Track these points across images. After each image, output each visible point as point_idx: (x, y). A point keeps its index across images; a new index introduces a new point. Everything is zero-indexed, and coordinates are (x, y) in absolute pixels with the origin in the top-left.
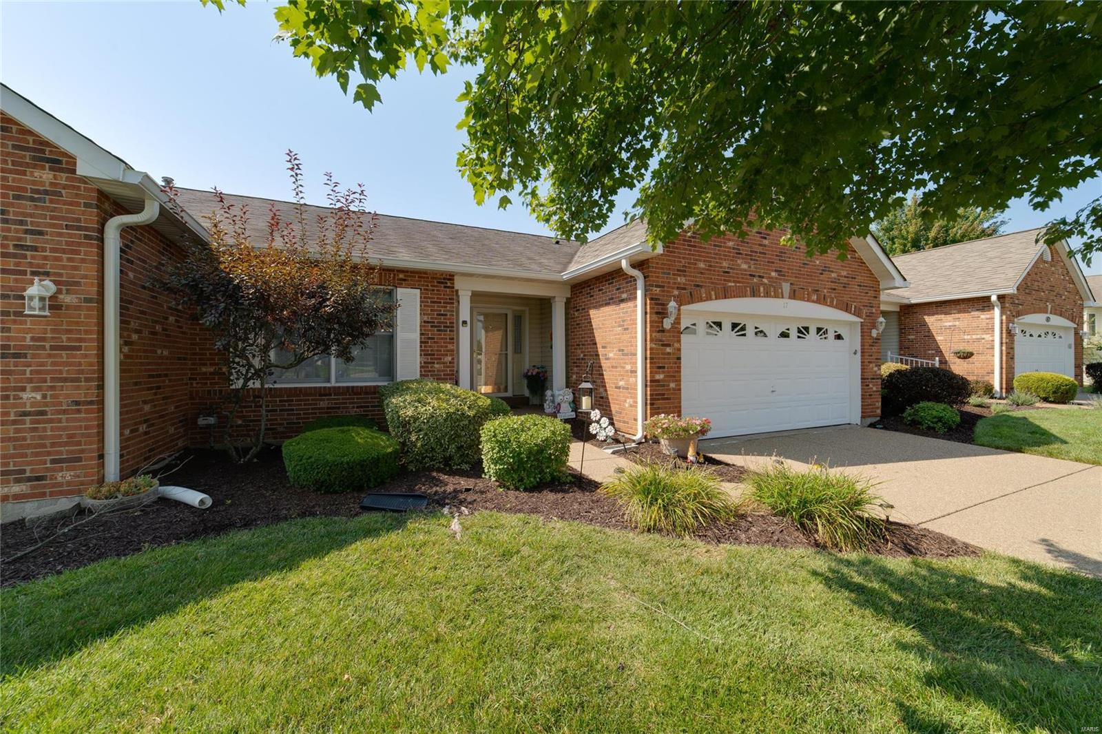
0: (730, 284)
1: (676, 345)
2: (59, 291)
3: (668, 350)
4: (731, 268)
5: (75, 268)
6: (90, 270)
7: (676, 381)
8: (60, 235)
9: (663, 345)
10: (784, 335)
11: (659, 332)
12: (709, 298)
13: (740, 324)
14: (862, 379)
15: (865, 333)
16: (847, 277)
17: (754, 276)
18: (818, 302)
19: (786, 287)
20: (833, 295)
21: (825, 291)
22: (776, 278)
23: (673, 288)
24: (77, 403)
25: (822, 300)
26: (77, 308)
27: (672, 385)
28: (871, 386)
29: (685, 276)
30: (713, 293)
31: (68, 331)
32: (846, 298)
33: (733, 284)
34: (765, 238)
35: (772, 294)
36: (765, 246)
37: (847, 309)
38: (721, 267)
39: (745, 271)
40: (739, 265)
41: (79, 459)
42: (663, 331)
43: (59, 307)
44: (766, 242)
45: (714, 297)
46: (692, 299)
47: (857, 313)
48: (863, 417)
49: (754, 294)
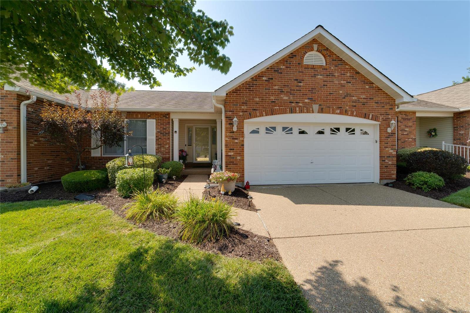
0: (276, 108)
1: (241, 139)
2: (7, 125)
3: (236, 141)
4: (277, 100)
5: (11, 118)
6: (15, 119)
7: (241, 156)
8: (8, 108)
9: (233, 139)
10: (321, 133)
11: (231, 132)
12: (261, 115)
13: (288, 128)
14: (380, 157)
15: (383, 130)
16: (366, 99)
17: (293, 102)
18: (341, 113)
19: (316, 107)
20: (353, 110)
21: (347, 107)
22: (308, 103)
23: (239, 112)
24: (12, 159)
25: (346, 113)
26: (12, 130)
27: (239, 158)
28: (386, 161)
29: (247, 105)
30: (264, 113)
31: (10, 137)
32: (365, 111)
33: (278, 108)
34: (301, 82)
35: (305, 111)
36: (300, 86)
37: (366, 116)
38: (270, 100)
39: (287, 100)
40: (282, 98)
41: (12, 176)
42: (233, 132)
43: (7, 130)
44: (301, 84)
45: (264, 114)
46: (250, 116)
47: (375, 118)
48: (381, 179)
49: (292, 111)
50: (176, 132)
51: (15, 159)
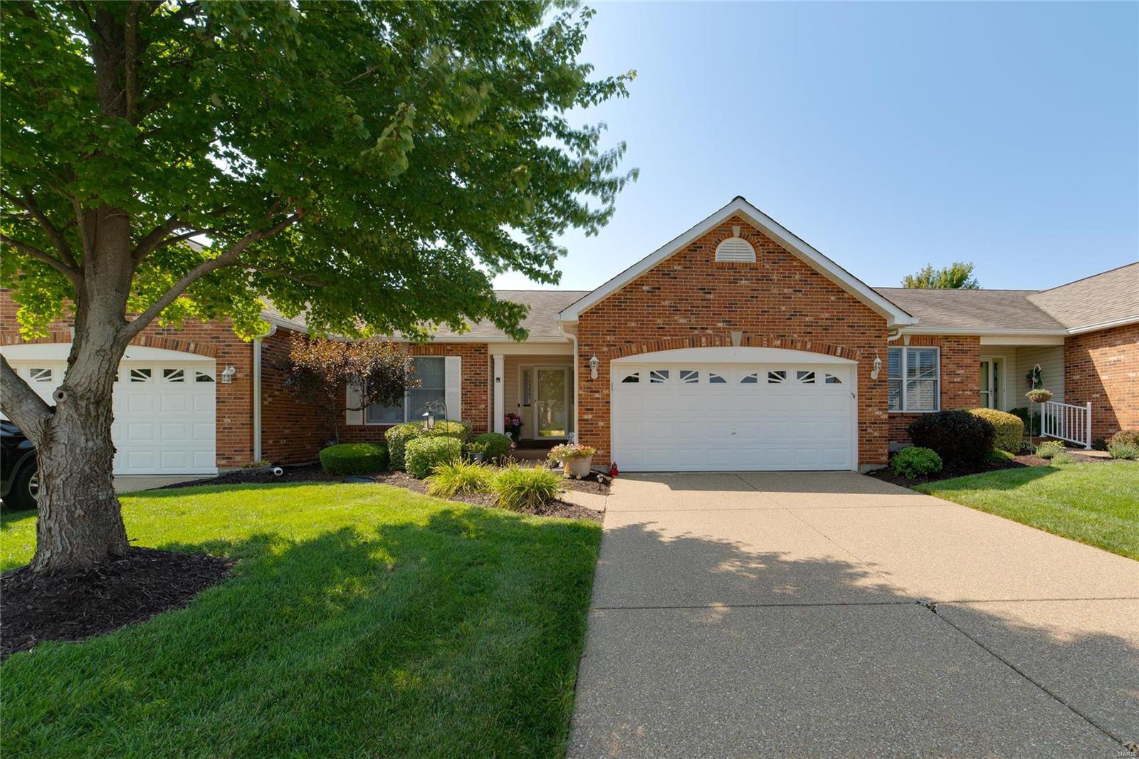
0: (665, 338)
1: (605, 392)
2: (236, 372)
3: (597, 395)
4: (667, 324)
5: (242, 361)
6: (247, 361)
7: (605, 421)
8: (236, 345)
9: (591, 392)
10: (748, 380)
11: (588, 381)
12: (640, 351)
13: (691, 372)
14: (859, 423)
15: (863, 373)
16: (830, 319)
17: (695, 328)
18: (783, 346)
19: (737, 336)
20: (807, 339)
21: (795, 335)
22: (724, 328)
23: (602, 345)
24: (242, 424)
25: (792, 345)
26: (243, 379)
27: (601, 424)
28: (869, 430)
29: (614, 335)
30: (645, 347)
31: (239, 390)
32: (826, 342)
33: (669, 338)
34: (710, 293)
35: (717, 343)
36: (709, 300)
37: (829, 351)
38: (655, 324)
39: (685, 324)
40: (676, 321)
41: (243, 451)
42: (592, 381)
43: (236, 379)
44: (711, 296)
45: (646, 350)
46: (621, 353)
47: (847, 354)
48: (860, 463)
49: (694, 343)
50: (498, 379)
51: (247, 424)
